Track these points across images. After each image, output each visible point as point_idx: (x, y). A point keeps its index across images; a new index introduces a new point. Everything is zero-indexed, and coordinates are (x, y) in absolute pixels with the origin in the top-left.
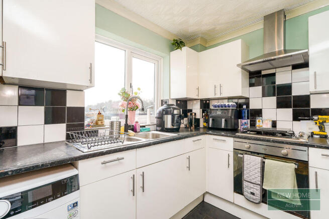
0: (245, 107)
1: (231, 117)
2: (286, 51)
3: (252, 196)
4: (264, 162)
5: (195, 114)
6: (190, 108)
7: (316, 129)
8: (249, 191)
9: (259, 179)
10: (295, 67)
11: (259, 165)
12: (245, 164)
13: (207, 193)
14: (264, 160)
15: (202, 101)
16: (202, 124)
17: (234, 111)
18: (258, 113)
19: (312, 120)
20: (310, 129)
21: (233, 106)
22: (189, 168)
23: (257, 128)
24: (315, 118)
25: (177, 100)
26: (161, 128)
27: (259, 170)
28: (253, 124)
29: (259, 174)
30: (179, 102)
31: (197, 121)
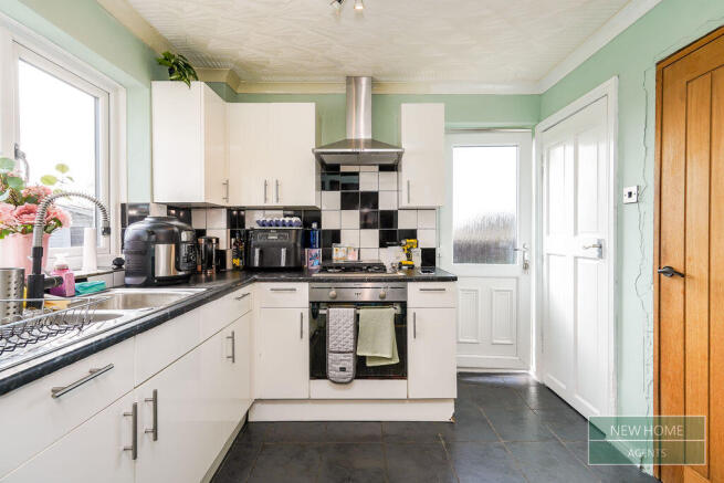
0: (314, 225)
1: (295, 245)
2: (374, 143)
3: (342, 373)
4: (358, 315)
5: (217, 240)
6: (202, 227)
7: (403, 259)
8: (338, 367)
9: (351, 342)
10: (383, 168)
11: (351, 321)
12: (331, 324)
13: (257, 401)
14: (358, 311)
15: (230, 210)
16: (231, 262)
17: (300, 233)
18: (335, 236)
19: (400, 245)
20: (398, 258)
21: (297, 224)
22: (233, 357)
23: (334, 262)
24: (404, 242)
25: (170, 207)
26: (143, 279)
27: (352, 328)
28: (327, 256)
29: (352, 335)
30: (173, 212)
31: (221, 255)
